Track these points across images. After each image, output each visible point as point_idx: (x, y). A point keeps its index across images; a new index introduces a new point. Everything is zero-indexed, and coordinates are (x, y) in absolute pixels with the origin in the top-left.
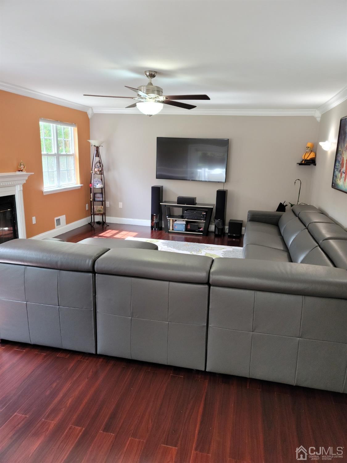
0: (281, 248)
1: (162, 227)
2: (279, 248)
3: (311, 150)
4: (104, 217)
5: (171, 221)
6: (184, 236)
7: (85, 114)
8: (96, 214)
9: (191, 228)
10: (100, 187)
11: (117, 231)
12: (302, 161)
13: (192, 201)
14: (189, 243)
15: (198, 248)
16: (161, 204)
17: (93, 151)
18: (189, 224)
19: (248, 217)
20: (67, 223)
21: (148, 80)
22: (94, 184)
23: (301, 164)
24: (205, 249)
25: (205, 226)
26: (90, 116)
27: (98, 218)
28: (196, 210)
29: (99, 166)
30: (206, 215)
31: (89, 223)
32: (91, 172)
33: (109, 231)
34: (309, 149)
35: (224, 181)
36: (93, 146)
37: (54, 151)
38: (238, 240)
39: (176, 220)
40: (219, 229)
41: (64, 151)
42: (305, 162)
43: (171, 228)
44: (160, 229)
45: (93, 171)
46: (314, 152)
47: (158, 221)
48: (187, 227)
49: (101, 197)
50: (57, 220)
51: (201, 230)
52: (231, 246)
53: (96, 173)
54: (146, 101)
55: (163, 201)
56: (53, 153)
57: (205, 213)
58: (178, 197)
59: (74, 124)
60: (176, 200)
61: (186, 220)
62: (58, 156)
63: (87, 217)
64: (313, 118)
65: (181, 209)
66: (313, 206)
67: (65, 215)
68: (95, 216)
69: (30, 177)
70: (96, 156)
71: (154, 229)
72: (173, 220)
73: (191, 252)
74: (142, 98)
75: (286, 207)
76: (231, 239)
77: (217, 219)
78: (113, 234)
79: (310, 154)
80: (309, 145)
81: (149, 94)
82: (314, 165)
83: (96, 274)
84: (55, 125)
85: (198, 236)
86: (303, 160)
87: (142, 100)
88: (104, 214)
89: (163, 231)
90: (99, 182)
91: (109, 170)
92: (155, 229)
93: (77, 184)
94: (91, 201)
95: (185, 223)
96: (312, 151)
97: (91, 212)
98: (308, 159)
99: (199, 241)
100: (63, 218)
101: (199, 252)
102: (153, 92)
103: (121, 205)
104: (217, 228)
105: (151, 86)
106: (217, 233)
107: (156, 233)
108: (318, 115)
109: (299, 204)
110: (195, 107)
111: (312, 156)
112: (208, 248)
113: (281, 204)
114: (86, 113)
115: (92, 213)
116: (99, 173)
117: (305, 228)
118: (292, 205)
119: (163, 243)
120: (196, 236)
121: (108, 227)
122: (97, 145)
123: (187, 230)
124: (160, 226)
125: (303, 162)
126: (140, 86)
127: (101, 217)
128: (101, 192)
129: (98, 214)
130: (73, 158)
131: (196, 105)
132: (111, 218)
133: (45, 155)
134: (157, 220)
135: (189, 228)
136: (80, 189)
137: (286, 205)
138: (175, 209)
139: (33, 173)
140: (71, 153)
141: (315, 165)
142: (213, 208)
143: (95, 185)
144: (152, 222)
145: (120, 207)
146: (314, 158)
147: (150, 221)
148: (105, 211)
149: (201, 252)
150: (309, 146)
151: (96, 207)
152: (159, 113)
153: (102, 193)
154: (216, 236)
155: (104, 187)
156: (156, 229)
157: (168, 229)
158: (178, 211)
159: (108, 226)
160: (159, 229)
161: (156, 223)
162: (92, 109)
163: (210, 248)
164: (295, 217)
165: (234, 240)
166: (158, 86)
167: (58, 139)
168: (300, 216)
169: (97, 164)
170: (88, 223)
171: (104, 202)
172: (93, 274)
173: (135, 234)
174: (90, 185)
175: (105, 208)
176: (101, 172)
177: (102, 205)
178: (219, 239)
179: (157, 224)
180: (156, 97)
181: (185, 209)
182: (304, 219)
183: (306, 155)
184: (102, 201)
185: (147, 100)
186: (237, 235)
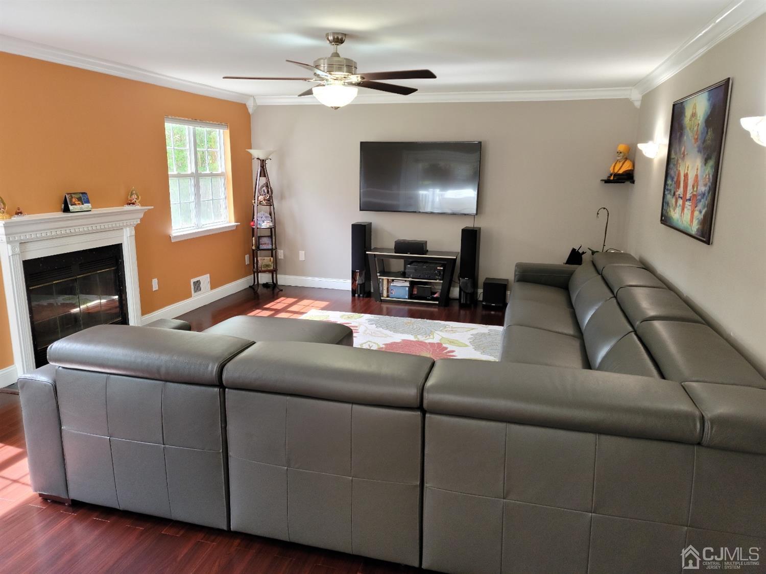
0: (570, 331)
1: (370, 291)
2: (566, 332)
3: (625, 157)
4: (275, 276)
5: (385, 282)
6: (407, 308)
7: (244, 107)
8: (260, 272)
9: (417, 292)
10: (268, 226)
11: (296, 299)
12: (610, 177)
13: (419, 247)
14: (413, 320)
15: (428, 329)
16: (367, 253)
17: (257, 168)
18: (416, 286)
19: (515, 275)
20: (213, 287)
21: (331, 48)
22: (258, 222)
23: (607, 181)
24: (441, 331)
25: (442, 290)
26: (250, 111)
27: (264, 278)
28: (427, 262)
29: (266, 191)
30: (444, 270)
31: (250, 287)
32: (253, 201)
33: (282, 298)
34: (621, 155)
35: (475, 212)
36: (256, 159)
37: (191, 169)
38: (500, 314)
39: (393, 280)
40: (467, 294)
41: (208, 169)
42: (615, 178)
43: (385, 294)
44: (368, 294)
45: (256, 201)
46: (631, 161)
47: (364, 282)
48: (413, 291)
49: (270, 242)
50: (194, 283)
51: (435, 296)
52: (486, 325)
53: (260, 203)
54: (328, 84)
55: (372, 247)
56: (189, 172)
57: (442, 268)
58: (395, 242)
59: (223, 124)
60: (392, 246)
61: (410, 279)
62: (197, 176)
63: (247, 276)
64: (627, 102)
65: (402, 261)
66: (630, 255)
67: (208, 275)
68: (259, 274)
69: (146, 214)
70: (260, 176)
71: (356, 295)
72: (388, 280)
73: (416, 337)
74: (322, 79)
75: (583, 256)
76: (487, 312)
77: (463, 278)
78: (287, 305)
79: (622, 165)
80: (621, 148)
81: (332, 73)
82: (631, 182)
83: (227, 390)
84: (191, 127)
85: (432, 307)
86: (611, 175)
87: (322, 83)
88: (275, 271)
89: (372, 299)
90: (266, 217)
91: (282, 197)
92: (359, 296)
93: (230, 222)
94: (253, 250)
95: (408, 284)
96: (626, 159)
97: (254, 268)
98: (621, 172)
99: (432, 317)
100: (205, 280)
101: (429, 336)
102: (340, 69)
103: (302, 256)
104: (464, 292)
105: (336, 59)
106: (464, 302)
107: (360, 302)
108: (635, 96)
109: (605, 249)
110: (416, 90)
111: (627, 166)
112: (445, 327)
113: (574, 250)
114: (245, 105)
115: (255, 270)
116: (266, 203)
117: (612, 296)
118: (593, 253)
119: (370, 320)
120: (427, 307)
121: (281, 292)
122: (262, 157)
123: (411, 296)
124: (367, 289)
125: (612, 178)
126: (319, 58)
127: (270, 275)
128: (270, 235)
129: (264, 272)
130: (223, 180)
131: (416, 88)
132: (287, 277)
133: (174, 176)
134: (362, 280)
135: (416, 293)
136: (234, 230)
137: (583, 253)
138: (393, 261)
139: (153, 207)
140: (219, 172)
141: (633, 182)
142: (455, 260)
143: (260, 224)
144: (352, 283)
145: (300, 259)
146: (630, 170)
147: (350, 281)
148: (276, 267)
149: (433, 336)
150: (621, 150)
151: (261, 259)
152: (352, 102)
153: (271, 237)
154: (462, 306)
155: (275, 227)
156: (361, 295)
157: (381, 295)
158: (397, 265)
159: (282, 290)
160: (365, 296)
161: (360, 285)
162: (254, 99)
163: (449, 329)
164: (597, 274)
165: (493, 313)
166: (347, 58)
167: (198, 149)
168: (605, 273)
169: (263, 189)
170: (247, 286)
171: (274, 251)
172: (221, 390)
173: (324, 304)
174: (252, 223)
175: (276, 262)
176: (270, 202)
177: (272, 256)
178: (468, 312)
179: (362, 286)
180: (345, 77)
181: (409, 262)
182: (611, 280)
183: (616, 166)
184: (272, 250)
185: (331, 83)
186: (498, 305)
